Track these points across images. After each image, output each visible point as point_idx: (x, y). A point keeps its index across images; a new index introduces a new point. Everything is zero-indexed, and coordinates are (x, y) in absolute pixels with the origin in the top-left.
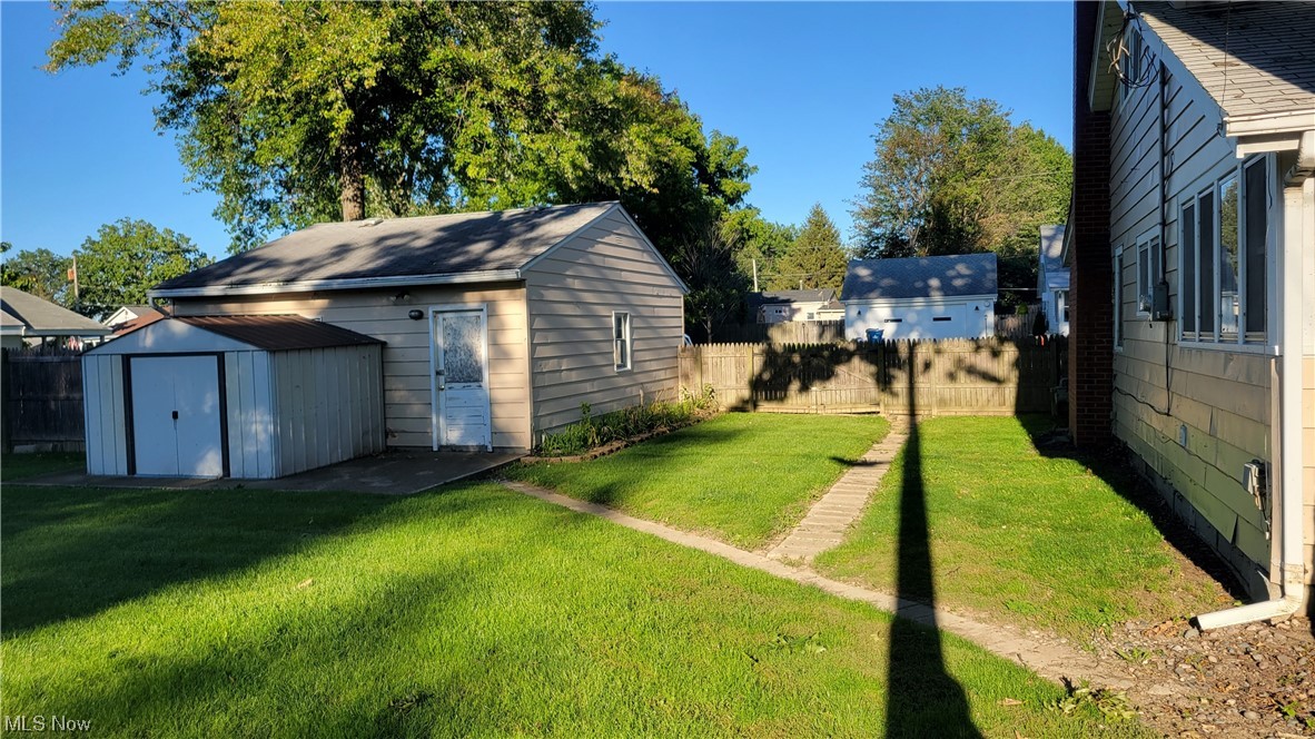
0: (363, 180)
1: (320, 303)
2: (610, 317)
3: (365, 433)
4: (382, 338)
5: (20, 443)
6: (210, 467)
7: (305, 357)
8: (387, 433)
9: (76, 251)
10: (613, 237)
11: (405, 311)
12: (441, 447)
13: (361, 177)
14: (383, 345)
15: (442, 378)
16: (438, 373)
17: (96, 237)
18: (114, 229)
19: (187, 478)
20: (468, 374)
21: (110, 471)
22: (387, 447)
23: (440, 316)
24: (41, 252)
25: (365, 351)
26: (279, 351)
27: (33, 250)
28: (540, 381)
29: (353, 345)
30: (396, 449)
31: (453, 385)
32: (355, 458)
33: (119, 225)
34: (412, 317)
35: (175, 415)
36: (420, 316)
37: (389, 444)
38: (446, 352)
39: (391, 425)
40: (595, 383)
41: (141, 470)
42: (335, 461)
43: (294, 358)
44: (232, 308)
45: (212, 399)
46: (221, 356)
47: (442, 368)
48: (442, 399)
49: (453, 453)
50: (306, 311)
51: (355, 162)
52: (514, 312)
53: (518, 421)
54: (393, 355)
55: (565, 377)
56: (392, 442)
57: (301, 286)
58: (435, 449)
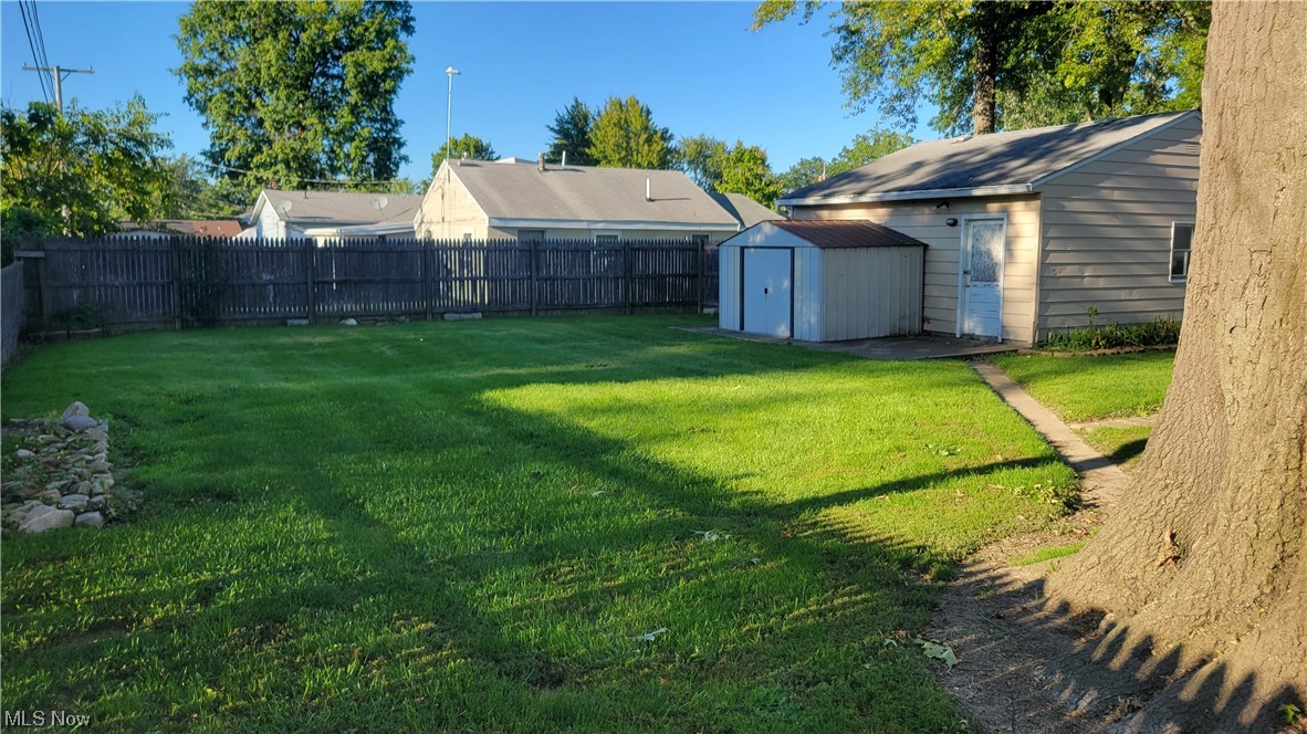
0: (994, 94)
1: (882, 211)
2: (1170, 227)
3: (902, 318)
4: (925, 241)
5: (708, 306)
6: (783, 331)
7: (851, 253)
8: (924, 320)
9: (835, 159)
10: (1181, 145)
11: (944, 219)
12: (963, 335)
13: (992, 91)
14: (926, 247)
15: (969, 277)
16: (965, 273)
17: (851, 147)
18: (865, 138)
19: (770, 336)
20: (986, 274)
21: (731, 328)
22: (923, 331)
23: (972, 224)
24: (816, 159)
25: (906, 251)
26: (828, 247)
27: (809, 159)
28: (1049, 285)
29: (895, 246)
30: (929, 333)
31: (977, 283)
32: (891, 336)
33: (869, 135)
34: (949, 224)
35: (766, 291)
36: (955, 223)
37: (925, 328)
38: (973, 255)
39: (927, 313)
40: (1135, 291)
41: (747, 328)
42: (871, 336)
43: (841, 253)
44: (825, 214)
45: (787, 284)
46: (793, 249)
47: (969, 268)
48: (968, 295)
49: (970, 338)
50: (876, 217)
51: (988, 78)
52: (1026, 221)
53: (1022, 318)
54: (932, 256)
55: (1087, 283)
56: (927, 327)
57: (865, 199)
58: (958, 336)
